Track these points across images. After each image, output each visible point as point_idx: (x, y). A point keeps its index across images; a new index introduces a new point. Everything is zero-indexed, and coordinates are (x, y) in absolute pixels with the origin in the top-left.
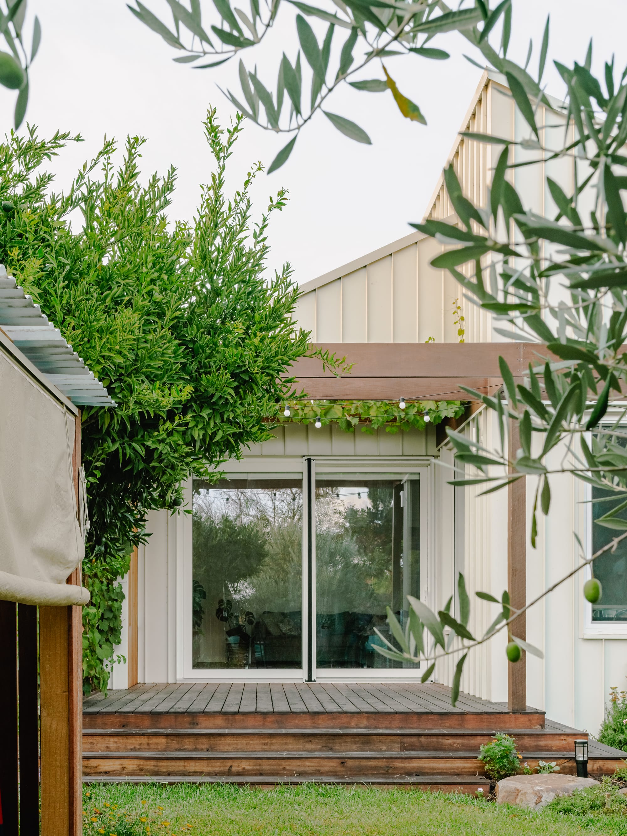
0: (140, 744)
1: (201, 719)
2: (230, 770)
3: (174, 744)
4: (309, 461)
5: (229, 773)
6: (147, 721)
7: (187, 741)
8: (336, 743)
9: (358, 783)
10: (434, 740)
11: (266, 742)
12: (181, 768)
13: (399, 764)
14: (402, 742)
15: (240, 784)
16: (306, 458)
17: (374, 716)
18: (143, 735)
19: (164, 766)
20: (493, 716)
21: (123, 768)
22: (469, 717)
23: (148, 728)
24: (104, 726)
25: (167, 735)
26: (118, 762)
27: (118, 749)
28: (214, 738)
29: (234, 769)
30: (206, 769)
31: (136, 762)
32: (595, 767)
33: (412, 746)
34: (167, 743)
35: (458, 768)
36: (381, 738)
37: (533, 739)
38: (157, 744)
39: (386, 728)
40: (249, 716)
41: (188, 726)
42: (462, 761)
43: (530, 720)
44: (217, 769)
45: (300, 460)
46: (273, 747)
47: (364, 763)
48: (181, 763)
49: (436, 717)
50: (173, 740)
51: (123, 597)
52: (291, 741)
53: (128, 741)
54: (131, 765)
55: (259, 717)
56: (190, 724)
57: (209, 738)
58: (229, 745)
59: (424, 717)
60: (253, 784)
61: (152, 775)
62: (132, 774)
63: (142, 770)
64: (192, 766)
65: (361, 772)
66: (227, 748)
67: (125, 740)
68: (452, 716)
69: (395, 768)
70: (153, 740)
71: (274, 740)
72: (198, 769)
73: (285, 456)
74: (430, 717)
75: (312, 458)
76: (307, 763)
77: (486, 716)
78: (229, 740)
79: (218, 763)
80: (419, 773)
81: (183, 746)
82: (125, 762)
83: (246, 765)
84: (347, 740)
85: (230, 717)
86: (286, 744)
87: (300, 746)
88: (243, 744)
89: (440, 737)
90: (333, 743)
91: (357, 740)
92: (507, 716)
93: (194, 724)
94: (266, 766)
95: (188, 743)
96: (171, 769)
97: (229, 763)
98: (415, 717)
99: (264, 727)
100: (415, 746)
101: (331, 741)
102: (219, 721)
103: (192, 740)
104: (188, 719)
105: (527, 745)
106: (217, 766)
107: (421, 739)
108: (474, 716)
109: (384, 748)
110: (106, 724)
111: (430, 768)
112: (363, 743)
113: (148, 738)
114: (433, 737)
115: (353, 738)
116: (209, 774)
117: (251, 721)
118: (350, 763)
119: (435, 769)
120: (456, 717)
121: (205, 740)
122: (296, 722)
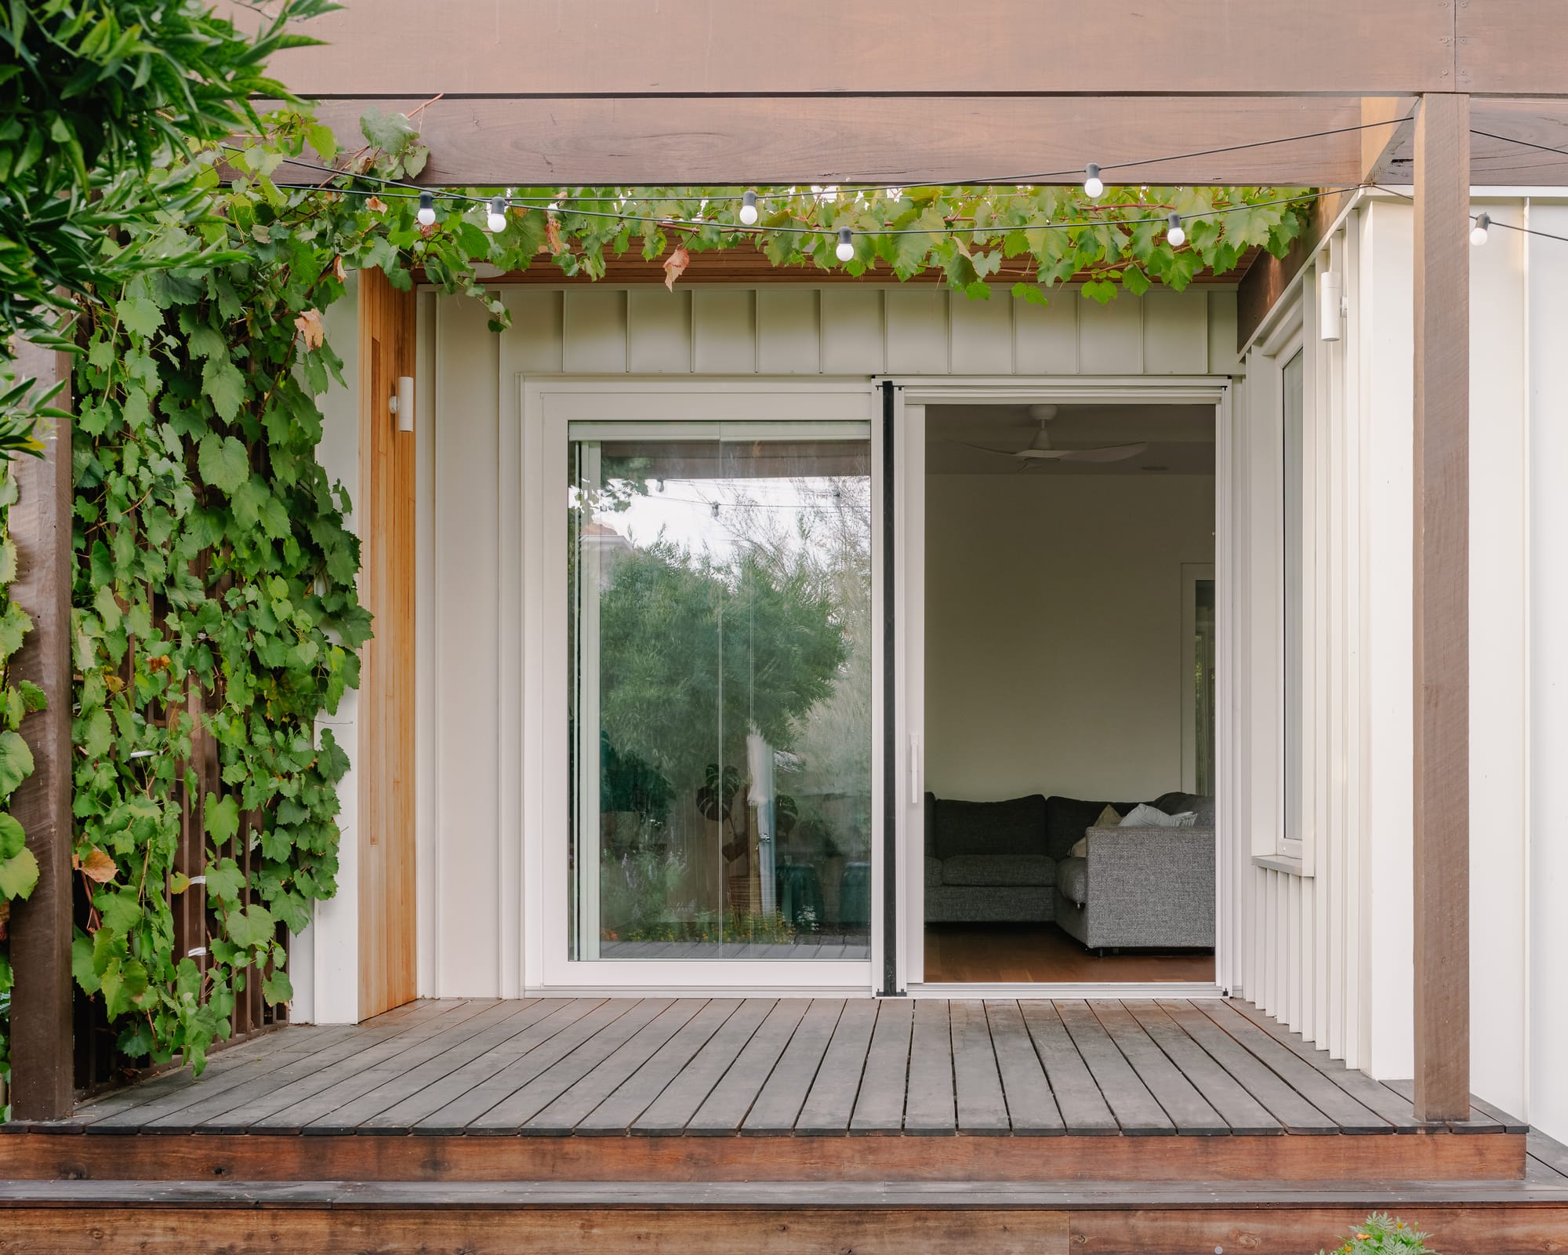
0: (250, 1237)
1: (457, 1153)
3: (357, 1236)
4: (888, 388)
7: (395, 1226)
8: (865, 1233)
10: (1176, 1223)
11: (643, 1230)
14: (1073, 1232)
16: (879, 381)
17: (993, 1141)
18: (258, 1206)
20: (1365, 1142)
22: (1289, 1143)
23: (294, 1178)
24: (159, 1170)
25: (333, 1209)
28: (483, 1217)
33: (1106, 1242)
34: (333, 1234)
36: (1008, 1219)
37: (1490, 1217)
38: (301, 1235)
39: (1033, 1178)
40: (606, 1141)
41: (419, 1172)
43: (1480, 1153)
45: (863, 387)
49: (1189, 1144)
50: (351, 1224)
51: (342, 764)
52: (724, 1229)
53: (210, 1226)
55: (639, 1148)
56: (424, 1166)
57: (466, 1217)
58: (529, 1239)
59: (1153, 1144)
67: (200, 1224)
68: (1239, 1140)
70: (288, 1226)
71: (670, 1226)
73: (820, 376)
74: (1171, 1143)
75: (896, 382)
77: (1344, 1141)
78: (528, 1224)
81: (383, 1242)
84: (900, 1226)
85: (549, 1146)
86: (707, 1237)
88: (571, 1238)
89: (1196, 1215)
90: (856, 1234)
91: (931, 1224)
92: (1409, 1139)
93: (435, 1169)
95: (399, 1235)
98: (1123, 1145)
99: (652, 1174)
100: (1117, 1242)
101: (849, 1229)
102: (515, 1156)
103: (411, 1224)
104: (418, 1151)
105: (1469, 1238)
107: (1132, 1221)
108: (1308, 1141)
110: (164, 1165)
112: (950, 1234)
113: (274, 1217)
114: (1174, 1214)
115: (919, 1219)
117: (612, 1156)
120: (1251, 1143)
121: (452, 1226)
122: (754, 1160)
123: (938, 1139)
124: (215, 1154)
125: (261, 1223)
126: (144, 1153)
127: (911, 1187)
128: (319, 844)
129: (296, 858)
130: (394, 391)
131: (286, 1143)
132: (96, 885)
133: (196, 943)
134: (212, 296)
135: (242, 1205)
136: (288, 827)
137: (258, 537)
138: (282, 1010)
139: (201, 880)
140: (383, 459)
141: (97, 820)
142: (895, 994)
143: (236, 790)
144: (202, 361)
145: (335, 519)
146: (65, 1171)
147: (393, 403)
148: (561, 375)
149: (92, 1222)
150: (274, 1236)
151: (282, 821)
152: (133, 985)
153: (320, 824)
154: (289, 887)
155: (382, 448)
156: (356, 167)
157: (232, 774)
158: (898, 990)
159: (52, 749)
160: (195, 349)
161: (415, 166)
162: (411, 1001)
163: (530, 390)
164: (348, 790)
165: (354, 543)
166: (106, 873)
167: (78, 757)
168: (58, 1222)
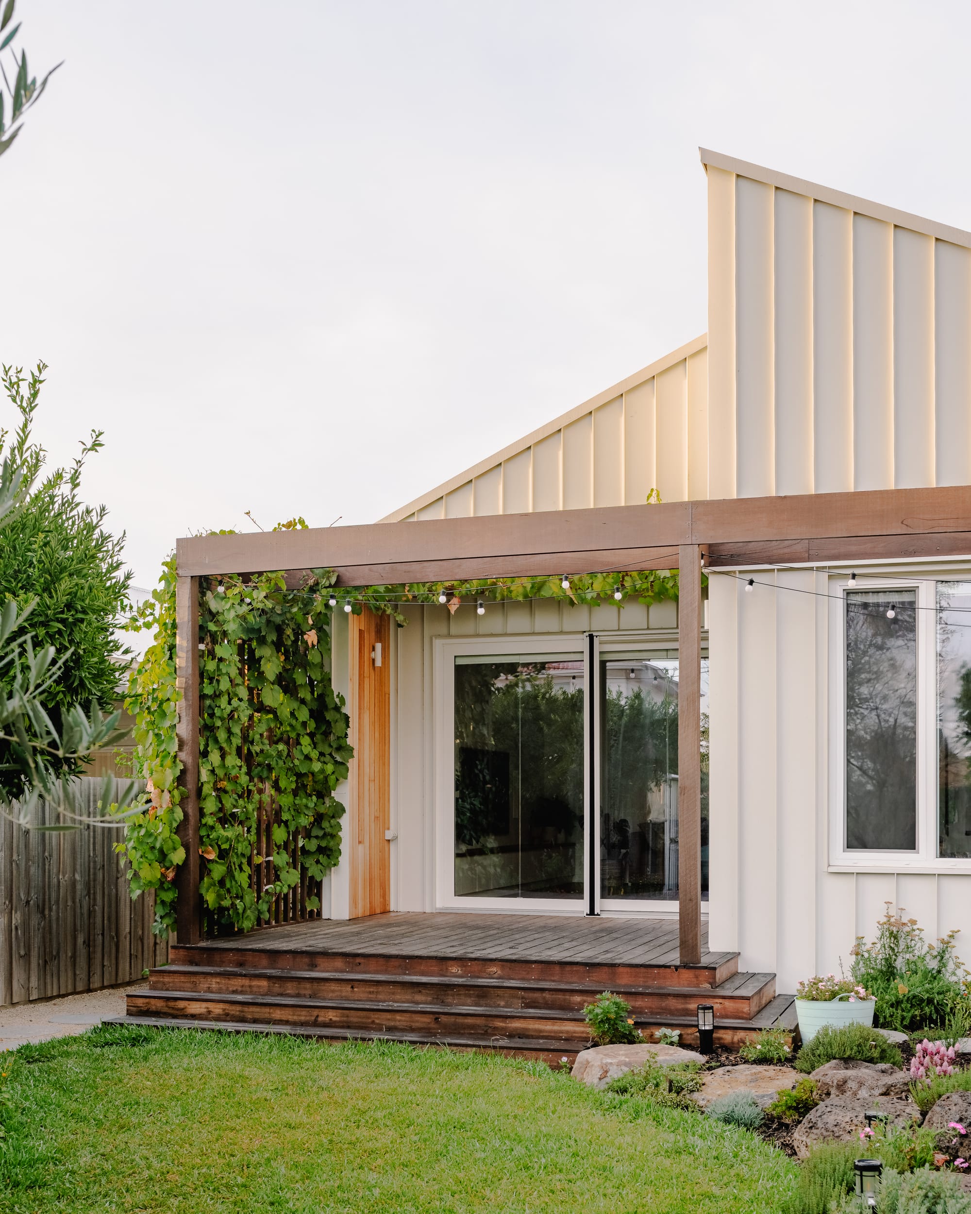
0: (242, 986)
1: (320, 961)
2: (316, 1020)
3: (277, 988)
5: (315, 1024)
6: (264, 961)
7: (289, 985)
8: (448, 995)
9: (432, 1043)
10: (560, 996)
11: (372, 990)
12: (267, 1015)
13: (499, 1024)
14: (523, 998)
15: (308, 1037)
16: (587, 634)
17: (508, 964)
18: (245, 976)
19: (249, 1014)
20: (650, 970)
21: (209, 1012)
22: (621, 969)
23: (265, 968)
25: (269, 978)
26: (204, 1005)
27: (220, 991)
28: (318, 983)
29: (320, 1019)
30: (291, 1018)
31: (222, 1006)
32: (736, 1039)
33: (534, 1002)
34: (269, 986)
35: (567, 1032)
36: (500, 992)
37: (681, 1000)
38: (259, 987)
39: (523, 979)
40: (371, 959)
41: (307, 968)
42: (573, 1023)
43: (697, 977)
44: (303, 1018)
45: (580, 636)
46: (380, 997)
47: (460, 1020)
48: (267, 1010)
49: (581, 968)
50: (275, 983)
51: (344, 810)
52: (399, 991)
53: (230, 982)
54: (217, 1009)
55: (381, 961)
56: (309, 965)
57: (312, 982)
58: (333, 991)
59: (568, 968)
60: (320, 1037)
61: (237, 1021)
62: (218, 1019)
63: (227, 1015)
64: (278, 1014)
65: (456, 1030)
66: (331, 995)
67: (227, 981)
68: (601, 968)
69: (495, 1028)
70: (255, 983)
71: (381, 989)
72: (284, 1018)
73: (562, 633)
74: (575, 968)
75: (595, 634)
76: (398, 1017)
77: (643, 970)
78: (333, 986)
79: (304, 1012)
80: (522, 1035)
81: (285, 990)
82: (211, 1006)
83: (332, 1016)
84: (460, 993)
86: (393, 994)
87: (408, 997)
88: (347, 991)
89: (567, 993)
90: (445, 995)
91: (471, 992)
92: (668, 970)
93: (313, 966)
94: (354, 1018)
95: (290, 988)
96: (257, 1016)
97: (315, 1012)
98: (557, 968)
99: (386, 972)
100: (538, 1003)
101: (442, 993)
102: (339, 963)
103: (295, 984)
104: (306, 960)
105: (673, 1008)
106: (303, 1015)
107: (544, 995)
108: (628, 969)
109: (502, 1003)
110: (224, 962)
111: (536, 1030)
112: (479, 996)
113: (250, 980)
114: (560, 993)
115: (467, 990)
116: (294, 1024)
117: (373, 964)
118: (443, 1019)
119: (541, 1031)
120: (606, 969)
121: (308, 985)
122: (422, 968)
123: (488, 963)
124: (241, 958)
125: (246, 982)
126: (217, 957)
127: (476, 980)
128: (332, 844)
129: (321, 850)
130: (374, 649)
131: (263, 955)
132: (209, 861)
133: (268, 883)
134: (263, 633)
135: (241, 975)
136: (317, 837)
137: (294, 722)
138: (319, 913)
139: (271, 858)
140: (367, 681)
141: (208, 836)
142: (594, 915)
143: (286, 823)
144: (261, 658)
145: (337, 709)
146: (192, 963)
147: (373, 655)
148: (449, 636)
149: (193, 979)
150: (250, 986)
151: (313, 834)
152: (220, 897)
153: (333, 836)
154: (318, 862)
155: (366, 674)
156: (311, 582)
157: (285, 816)
158: (596, 913)
159: (190, 811)
160: (258, 654)
161: (333, 580)
162: (385, 912)
163: (437, 643)
164: (345, 821)
165: (347, 718)
166: (212, 856)
167: (202, 813)
168: (183, 979)
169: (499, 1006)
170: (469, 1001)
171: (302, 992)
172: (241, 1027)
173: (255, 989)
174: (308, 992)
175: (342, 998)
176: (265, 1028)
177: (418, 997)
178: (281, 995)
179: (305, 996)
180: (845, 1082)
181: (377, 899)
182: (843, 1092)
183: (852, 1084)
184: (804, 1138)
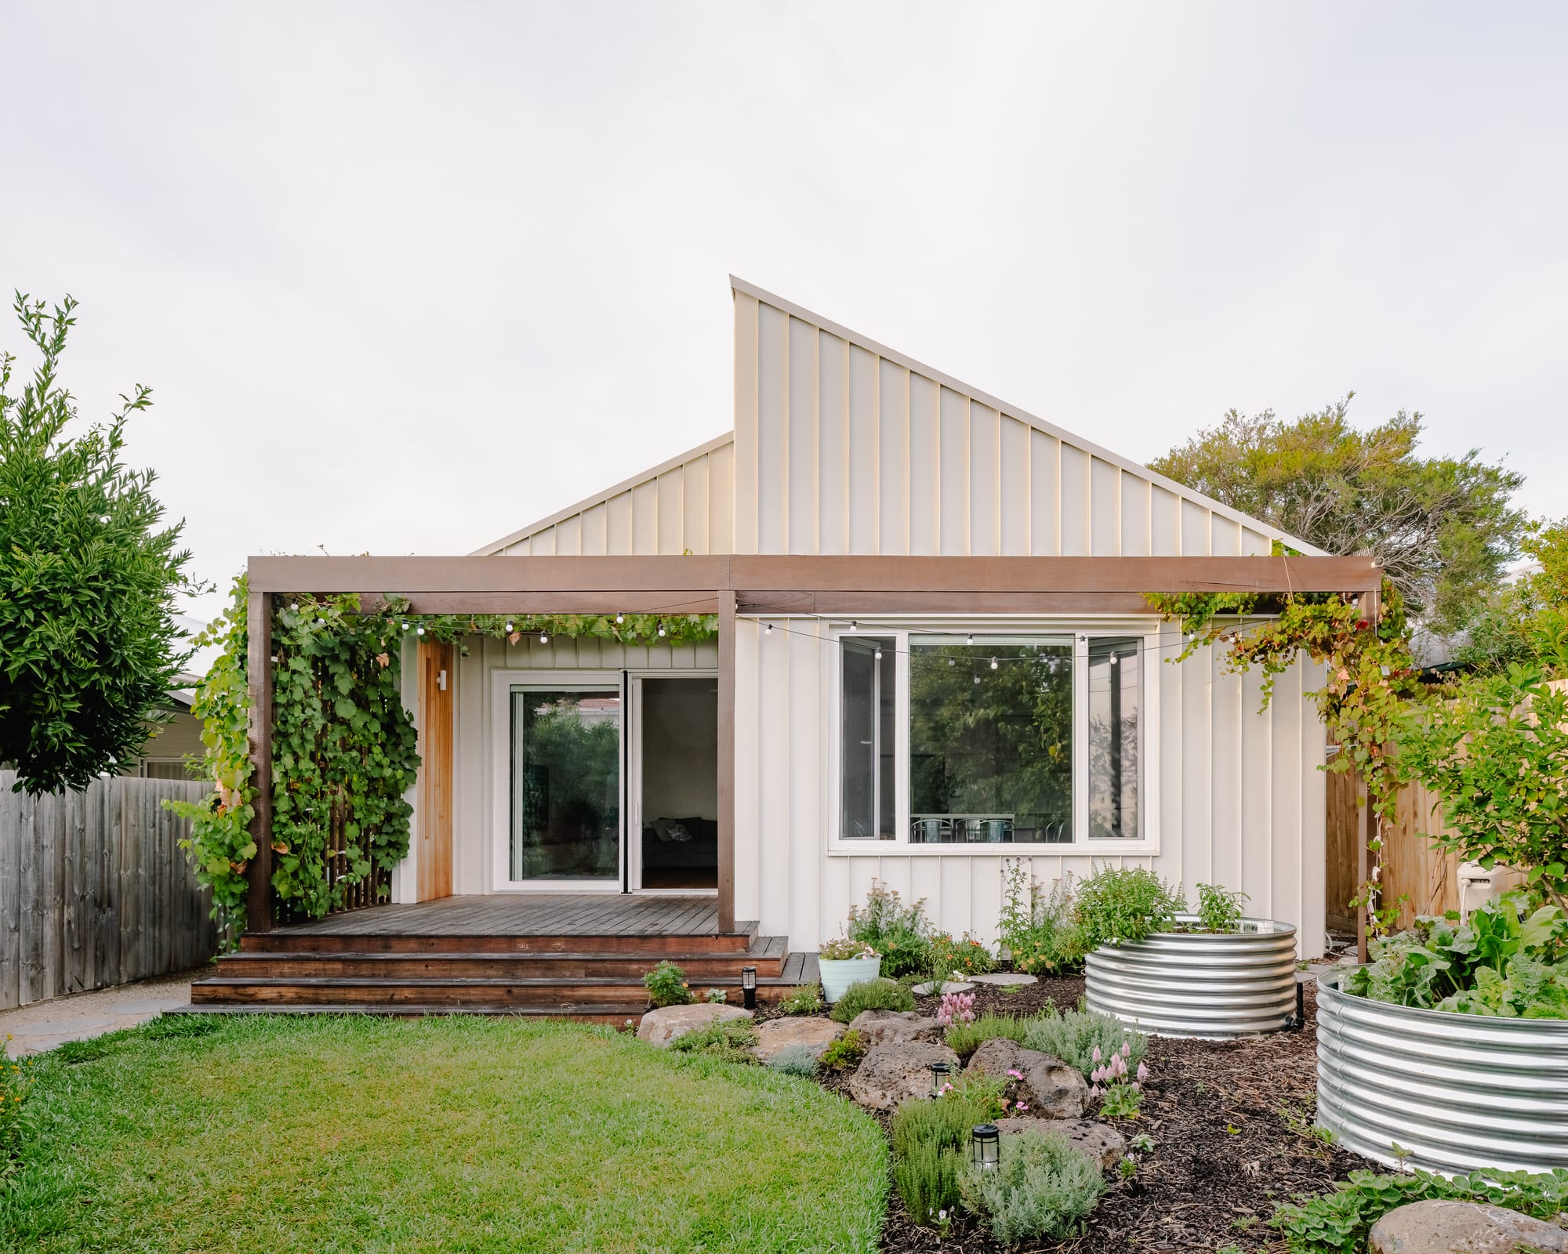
1: (394, 943)
2: (392, 998)
3: (351, 969)
4: (626, 673)
5: (392, 1002)
6: (339, 945)
7: (364, 966)
8: (517, 969)
9: (506, 1014)
10: (620, 965)
11: (445, 967)
12: (341, 996)
13: (567, 992)
14: (586, 968)
15: (385, 1015)
16: (622, 670)
17: (571, 939)
18: (319, 960)
19: (324, 994)
20: (695, 939)
21: (281, 996)
22: (670, 940)
23: (339, 952)
24: (296, 948)
25: (344, 961)
26: (276, 990)
27: (292, 975)
28: (393, 963)
29: (396, 997)
30: (366, 998)
31: (294, 990)
33: (596, 972)
34: (343, 969)
35: (628, 996)
36: (565, 964)
37: (727, 964)
38: (333, 969)
39: (584, 952)
40: (442, 939)
41: (380, 949)
42: (633, 989)
43: (733, 943)
44: (378, 997)
45: (617, 672)
46: (453, 973)
47: (531, 991)
48: (342, 991)
49: (636, 940)
50: (350, 966)
51: (412, 811)
53: (304, 966)
54: (290, 993)
55: (454, 942)
56: (383, 947)
57: (387, 963)
58: (408, 970)
59: (624, 940)
60: (397, 1015)
61: (311, 1004)
62: (290, 1002)
63: (301, 998)
64: (353, 995)
65: (528, 1001)
66: (406, 974)
67: (301, 966)
69: (563, 997)
70: (329, 966)
71: (454, 966)
72: (359, 998)
73: (601, 669)
74: (631, 940)
75: (629, 671)
76: (472, 991)
77: (688, 939)
78: (408, 966)
79: (379, 991)
80: (588, 1001)
81: (357, 972)
82: (283, 990)
83: (408, 993)
84: (529, 966)
85: (425, 941)
87: (481, 973)
88: (421, 970)
89: (627, 963)
90: (515, 968)
91: (539, 965)
92: (708, 939)
93: (387, 948)
94: (429, 994)
95: (365, 969)
96: (331, 997)
97: (391, 991)
98: (615, 941)
99: (458, 950)
100: (600, 972)
102: (413, 944)
103: (370, 966)
104: (380, 943)
105: (718, 971)
106: (379, 995)
107: (605, 964)
108: (674, 939)
109: (568, 974)
111: (600, 996)
112: (545, 969)
113: (325, 963)
116: (370, 1003)
117: (444, 944)
118: (515, 990)
119: (604, 997)
120: (657, 940)
121: (383, 966)
122: (492, 945)
124: (315, 943)
125: (320, 966)
126: (290, 943)
128: (401, 839)
129: (390, 844)
130: (439, 675)
131: (337, 940)
132: (282, 855)
133: (341, 874)
135: (315, 960)
136: (387, 833)
137: (367, 733)
138: (389, 899)
139: (343, 852)
140: (433, 702)
141: (281, 832)
143: (358, 821)
144: (335, 674)
145: (407, 724)
146: (263, 949)
147: (438, 680)
148: (505, 668)
149: (264, 965)
150: (324, 970)
151: (384, 831)
152: (292, 888)
153: (402, 832)
154: (388, 855)
155: (432, 696)
156: (384, 609)
157: (357, 815)
158: (629, 892)
161: (405, 608)
162: (449, 896)
163: (495, 673)
164: (413, 820)
165: (415, 732)
166: (285, 851)
167: (275, 812)
168: (253, 965)
169: (564, 976)
170: (537, 973)
171: (377, 972)
172: (315, 1009)
173: (328, 972)
174: (383, 972)
175: (417, 977)
176: (340, 1009)
177: (490, 972)
178: (356, 976)
179: (379, 976)
180: (883, 1031)
181: (442, 884)
182: (882, 1039)
183: (887, 1032)
184: (863, 1086)
